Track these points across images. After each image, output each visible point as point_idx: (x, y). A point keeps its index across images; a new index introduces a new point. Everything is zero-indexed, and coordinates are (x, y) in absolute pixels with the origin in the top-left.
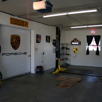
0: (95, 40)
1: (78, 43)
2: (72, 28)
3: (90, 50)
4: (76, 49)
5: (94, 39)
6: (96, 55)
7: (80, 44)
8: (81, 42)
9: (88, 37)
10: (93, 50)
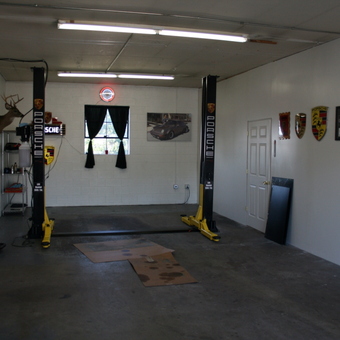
0: (113, 122)
1: (55, 130)
2: (60, 75)
3: (95, 152)
4: (49, 150)
5: (108, 118)
6: (118, 169)
7: (64, 133)
8: (67, 127)
9: (88, 108)
10: (107, 152)
